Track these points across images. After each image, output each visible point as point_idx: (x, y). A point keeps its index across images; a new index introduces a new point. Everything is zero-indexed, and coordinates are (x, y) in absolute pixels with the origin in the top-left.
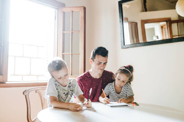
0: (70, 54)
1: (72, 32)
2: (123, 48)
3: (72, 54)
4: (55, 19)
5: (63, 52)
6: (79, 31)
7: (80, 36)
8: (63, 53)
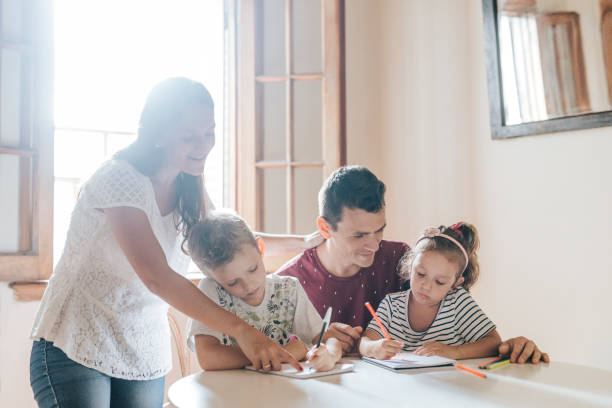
0: (285, 166)
1: (293, 77)
2: (496, 136)
3: (293, 167)
4: (226, 26)
5: (260, 156)
6: (321, 74)
7: (323, 95)
8: (261, 164)
